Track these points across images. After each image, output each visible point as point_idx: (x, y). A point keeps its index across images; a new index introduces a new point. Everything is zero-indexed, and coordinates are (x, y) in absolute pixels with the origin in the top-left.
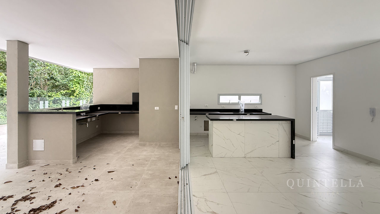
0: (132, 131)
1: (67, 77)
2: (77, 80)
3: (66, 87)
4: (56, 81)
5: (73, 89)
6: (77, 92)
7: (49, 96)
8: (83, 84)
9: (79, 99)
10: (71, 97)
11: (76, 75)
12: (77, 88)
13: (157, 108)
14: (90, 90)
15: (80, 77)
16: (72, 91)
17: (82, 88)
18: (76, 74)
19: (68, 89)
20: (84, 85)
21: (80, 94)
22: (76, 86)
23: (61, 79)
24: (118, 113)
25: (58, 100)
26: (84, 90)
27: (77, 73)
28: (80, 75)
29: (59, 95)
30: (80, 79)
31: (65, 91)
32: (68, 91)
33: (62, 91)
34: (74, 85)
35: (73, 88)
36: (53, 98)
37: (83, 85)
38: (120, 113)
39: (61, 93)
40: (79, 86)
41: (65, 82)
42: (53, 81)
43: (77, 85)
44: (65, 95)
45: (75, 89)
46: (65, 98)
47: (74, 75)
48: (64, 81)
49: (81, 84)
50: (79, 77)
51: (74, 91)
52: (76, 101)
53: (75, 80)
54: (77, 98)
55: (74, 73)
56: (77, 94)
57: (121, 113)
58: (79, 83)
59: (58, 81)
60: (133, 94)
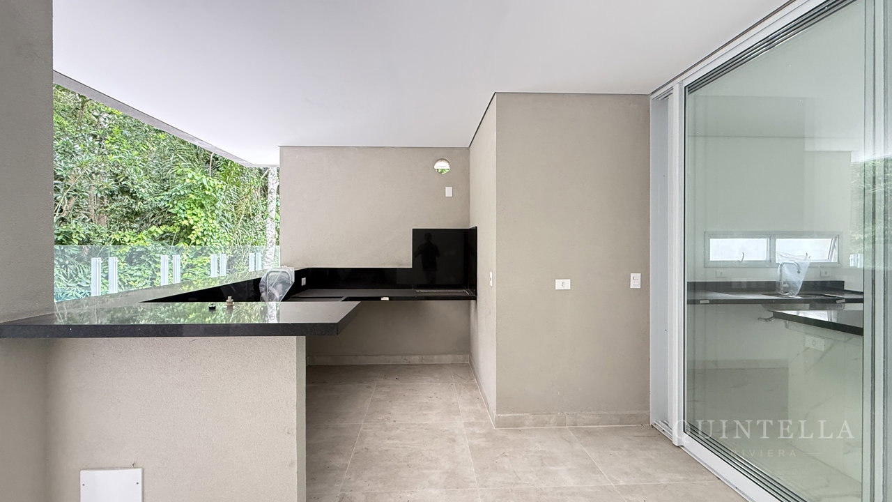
0: (413, 357)
1: (168, 188)
2: (198, 196)
3: (164, 216)
4: (135, 198)
5: (185, 222)
6: (197, 231)
7: (115, 243)
8: (213, 208)
9: (202, 250)
10: (181, 244)
11: (194, 181)
12: (197, 219)
13: (563, 284)
14: (232, 226)
15: (207, 187)
16: (182, 228)
17: (211, 221)
18: (193, 178)
19: (170, 223)
20: (216, 212)
21: (204, 236)
22: (194, 214)
23: (150, 193)
24: (378, 298)
25: (141, 253)
26: (216, 224)
27: (197, 178)
28: (205, 184)
29: (145, 238)
30: (207, 192)
31: (163, 228)
32: (170, 229)
33: (153, 228)
34: (189, 212)
35: (186, 218)
36: (127, 249)
37: (213, 211)
38: (387, 299)
39: (150, 232)
40: (203, 215)
41: (163, 203)
42: (127, 199)
43: (198, 211)
44: (161, 239)
45: (192, 223)
46: (162, 248)
47: (188, 181)
48: (159, 198)
49: (208, 207)
50: (204, 188)
51: (190, 229)
52: (197, 255)
53: (191, 196)
54: (198, 248)
55: (190, 176)
56: (198, 237)
57: (391, 299)
58: (202, 206)
59: (142, 200)
60: (416, 232)
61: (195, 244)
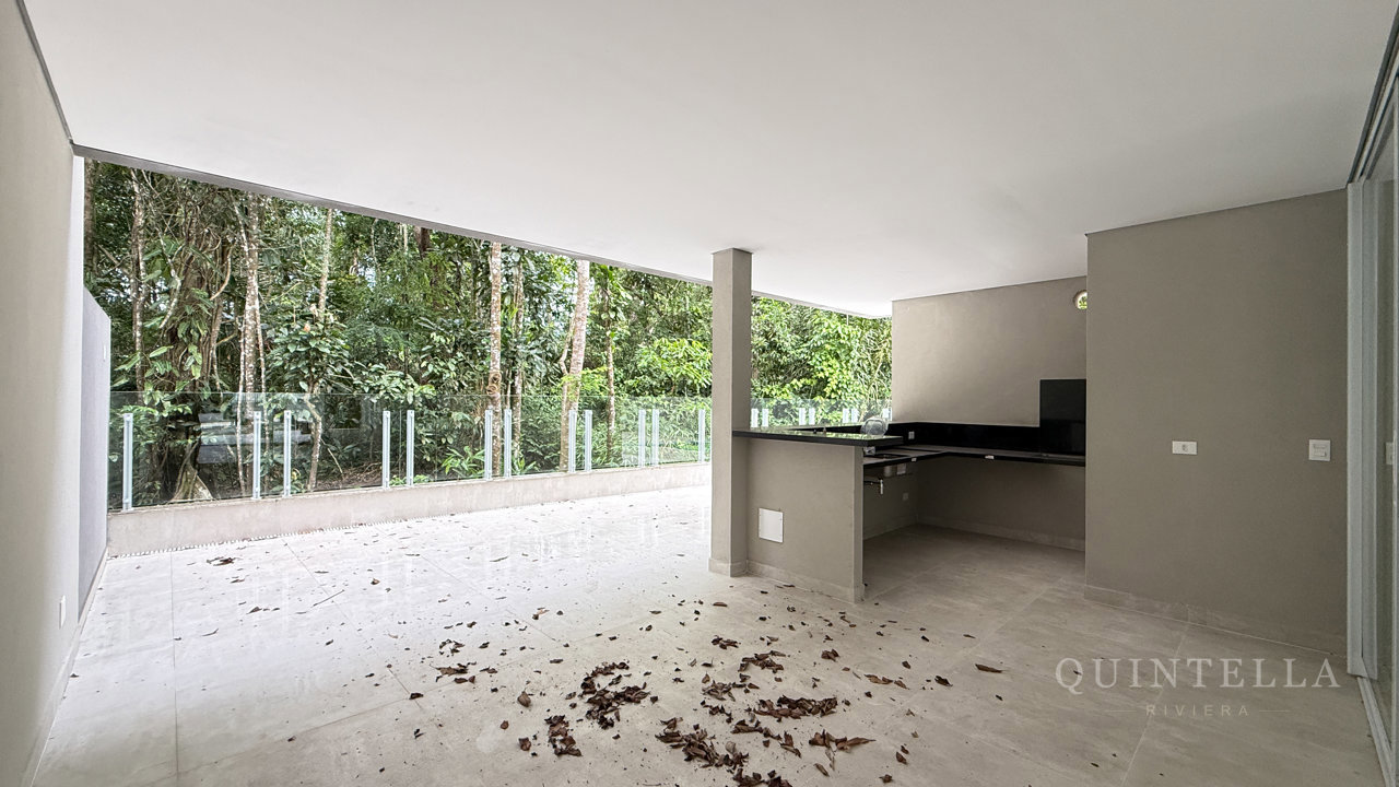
1: (807, 339)
2: (833, 346)
3: (803, 368)
4: (780, 352)
5: (821, 375)
6: (833, 384)
7: (766, 396)
8: (848, 358)
9: (837, 404)
10: (817, 398)
11: (830, 330)
12: (832, 371)
14: (868, 377)
15: (842, 335)
16: (820, 380)
17: (845, 372)
18: (829, 327)
19: (808, 376)
20: (851, 361)
21: (839, 389)
22: (829, 366)
23: (793, 347)
24: (983, 456)
25: (785, 406)
26: (851, 375)
27: (833, 326)
28: (840, 332)
29: (788, 391)
30: (842, 341)
31: (802, 381)
32: (808, 382)
33: (795, 381)
34: (825, 363)
35: (822, 370)
36: (774, 402)
37: (848, 361)
38: (992, 457)
39: (792, 386)
40: (838, 365)
41: (802, 356)
42: (773, 353)
43: (833, 361)
44: (801, 392)
45: (827, 375)
46: (801, 401)
47: (824, 330)
48: (799, 351)
49: (843, 357)
50: (839, 336)
51: (824, 382)
52: (830, 411)
53: (827, 346)
54: (833, 402)
55: (826, 325)
56: (833, 391)
57: (996, 458)
58: (837, 357)
59: (786, 353)
60: (1044, 383)
61: (829, 398)
